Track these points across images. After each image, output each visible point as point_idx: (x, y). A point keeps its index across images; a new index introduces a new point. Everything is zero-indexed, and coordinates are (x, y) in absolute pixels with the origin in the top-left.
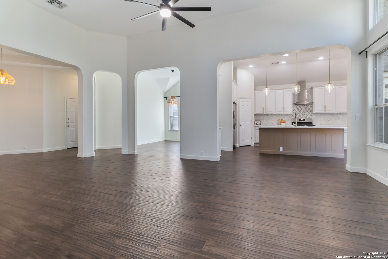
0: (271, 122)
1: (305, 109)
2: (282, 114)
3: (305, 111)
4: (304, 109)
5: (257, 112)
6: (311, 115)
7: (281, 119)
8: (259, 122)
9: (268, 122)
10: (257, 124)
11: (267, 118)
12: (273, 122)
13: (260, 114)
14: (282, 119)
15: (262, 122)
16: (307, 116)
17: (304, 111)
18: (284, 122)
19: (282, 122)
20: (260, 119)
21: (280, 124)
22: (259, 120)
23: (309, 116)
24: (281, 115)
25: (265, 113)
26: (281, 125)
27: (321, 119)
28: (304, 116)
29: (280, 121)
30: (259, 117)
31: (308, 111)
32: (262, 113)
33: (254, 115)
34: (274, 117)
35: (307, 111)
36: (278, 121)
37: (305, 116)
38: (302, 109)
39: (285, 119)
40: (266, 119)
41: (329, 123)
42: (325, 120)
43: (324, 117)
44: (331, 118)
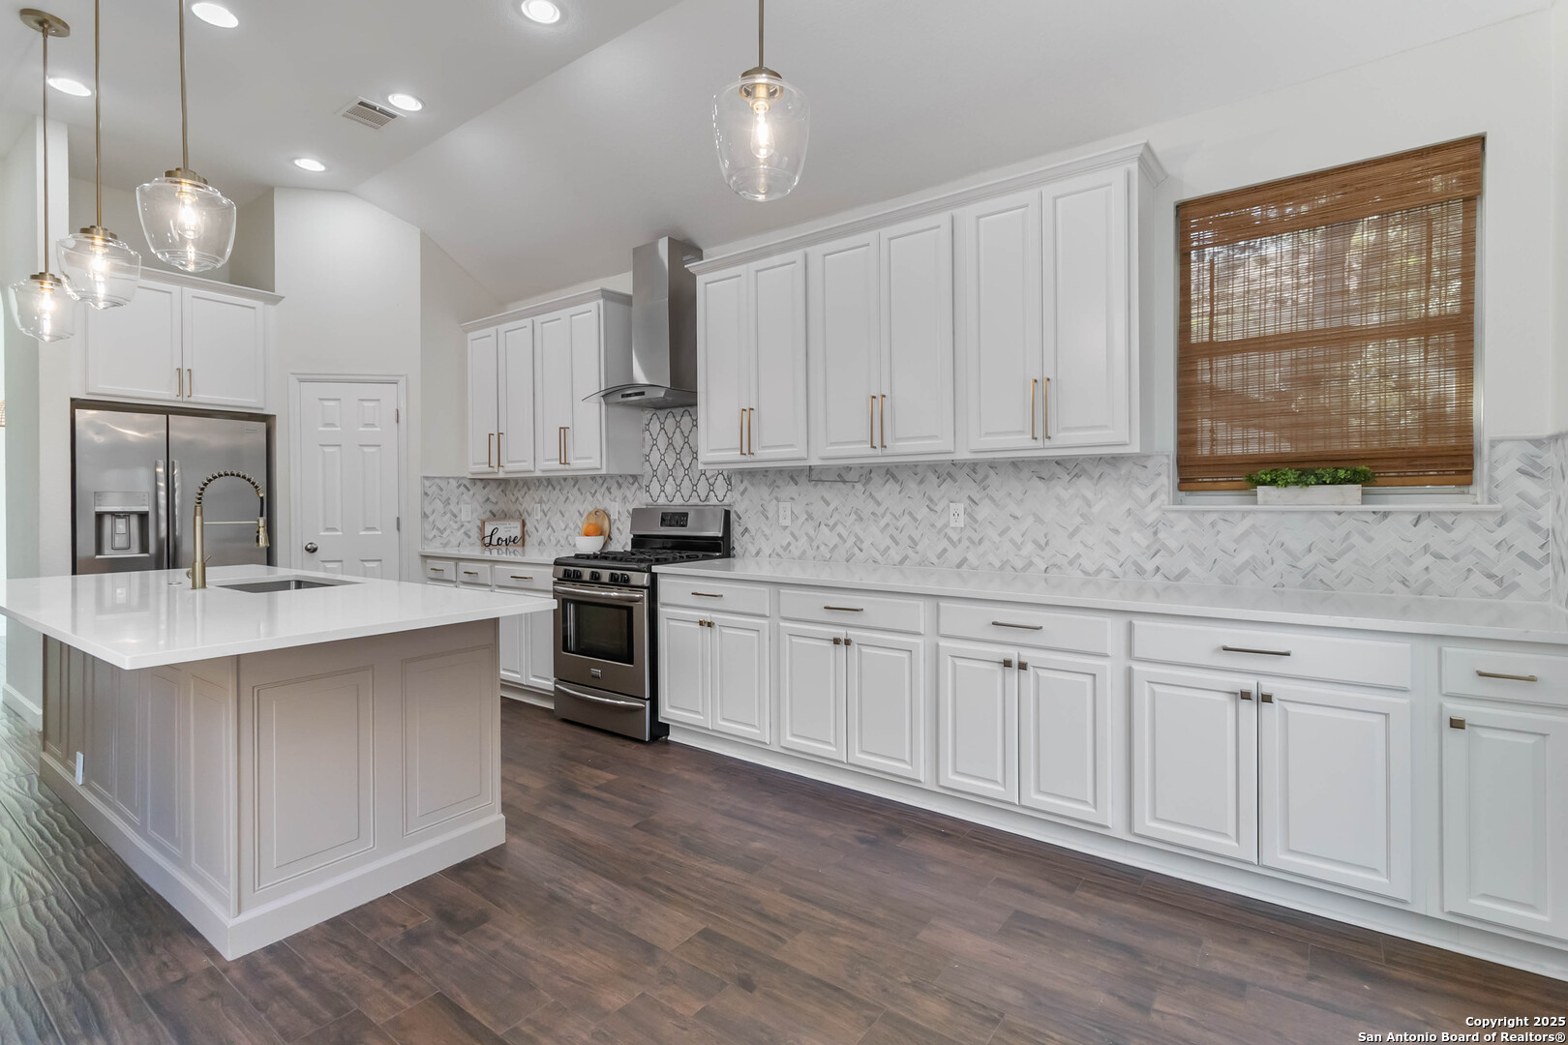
0: (563, 526)
1: (687, 441)
5: (475, 466)
6: (728, 481)
7: (600, 506)
9: (550, 530)
11: (545, 499)
12: (568, 531)
15: (532, 524)
20: (518, 508)
22: (513, 517)
23: (721, 487)
24: (601, 481)
27: (781, 513)
28: (694, 487)
30: (520, 496)
34: (572, 498)
37: (703, 489)
39: (614, 508)
40: (543, 505)
41: (822, 548)
42: (800, 522)
43: (792, 499)
44: (832, 507)
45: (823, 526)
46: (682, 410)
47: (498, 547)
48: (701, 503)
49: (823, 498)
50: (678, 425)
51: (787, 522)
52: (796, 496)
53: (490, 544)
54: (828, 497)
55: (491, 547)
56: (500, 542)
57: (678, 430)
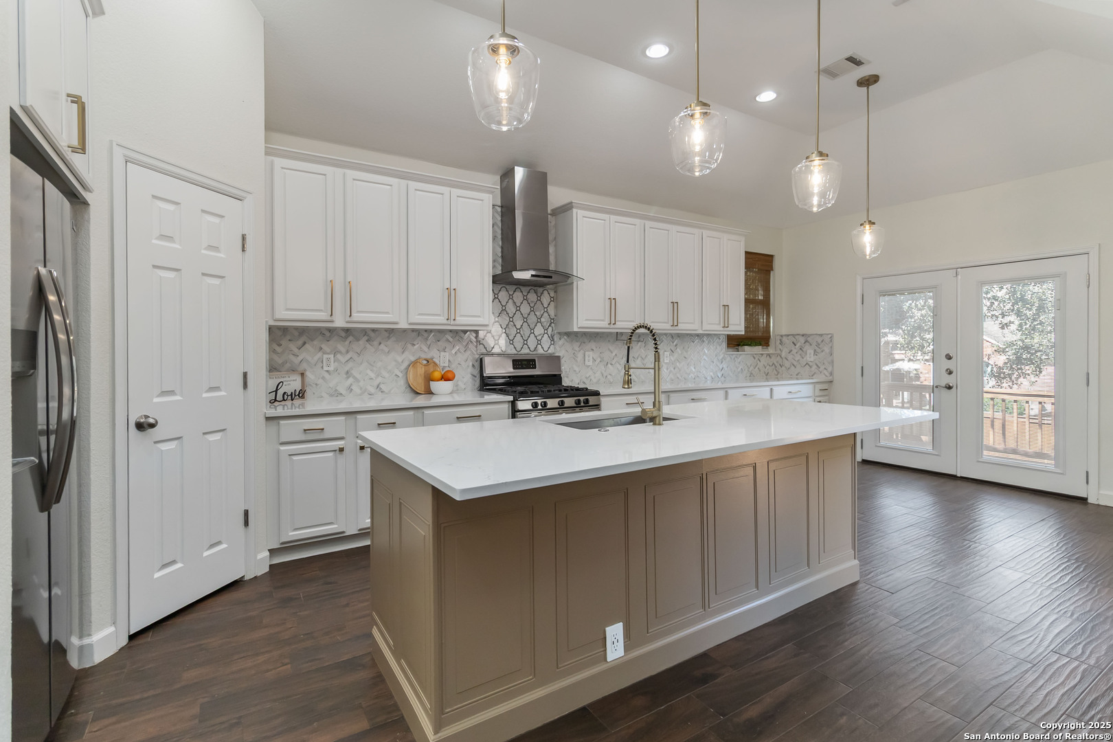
0: (372, 375)
1: (532, 310)
2: (431, 331)
3: (532, 319)
4: (525, 309)
5: (287, 313)
6: (552, 338)
7: (424, 356)
8: (293, 384)
9: (351, 380)
10: (279, 397)
11: (347, 352)
12: (379, 380)
13: (296, 328)
14: (428, 357)
15: (310, 376)
16: (539, 342)
17: (525, 320)
18: (450, 375)
19: (437, 375)
20: (296, 360)
21: (420, 389)
22: (293, 370)
23: (546, 341)
24: (426, 335)
25: (340, 322)
26: (432, 393)
27: (587, 358)
28: (525, 342)
29: (421, 370)
30: (293, 346)
31: (543, 320)
32: (323, 315)
33: (264, 336)
34: (386, 350)
35: (539, 320)
36: (411, 370)
37: (532, 342)
38: (518, 309)
39: (444, 358)
40: (339, 356)
41: (609, 377)
42: (596, 363)
43: (593, 350)
44: (614, 354)
45: (609, 365)
46: (515, 287)
47: (283, 403)
48: (531, 353)
49: (609, 349)
50: (511, 297)
51: (590, 363)
52: (594, 349)
53: (275, 400)
54: (611, 348)
55: (276, 404)
56: (286, 397)
57: (510, 301)
